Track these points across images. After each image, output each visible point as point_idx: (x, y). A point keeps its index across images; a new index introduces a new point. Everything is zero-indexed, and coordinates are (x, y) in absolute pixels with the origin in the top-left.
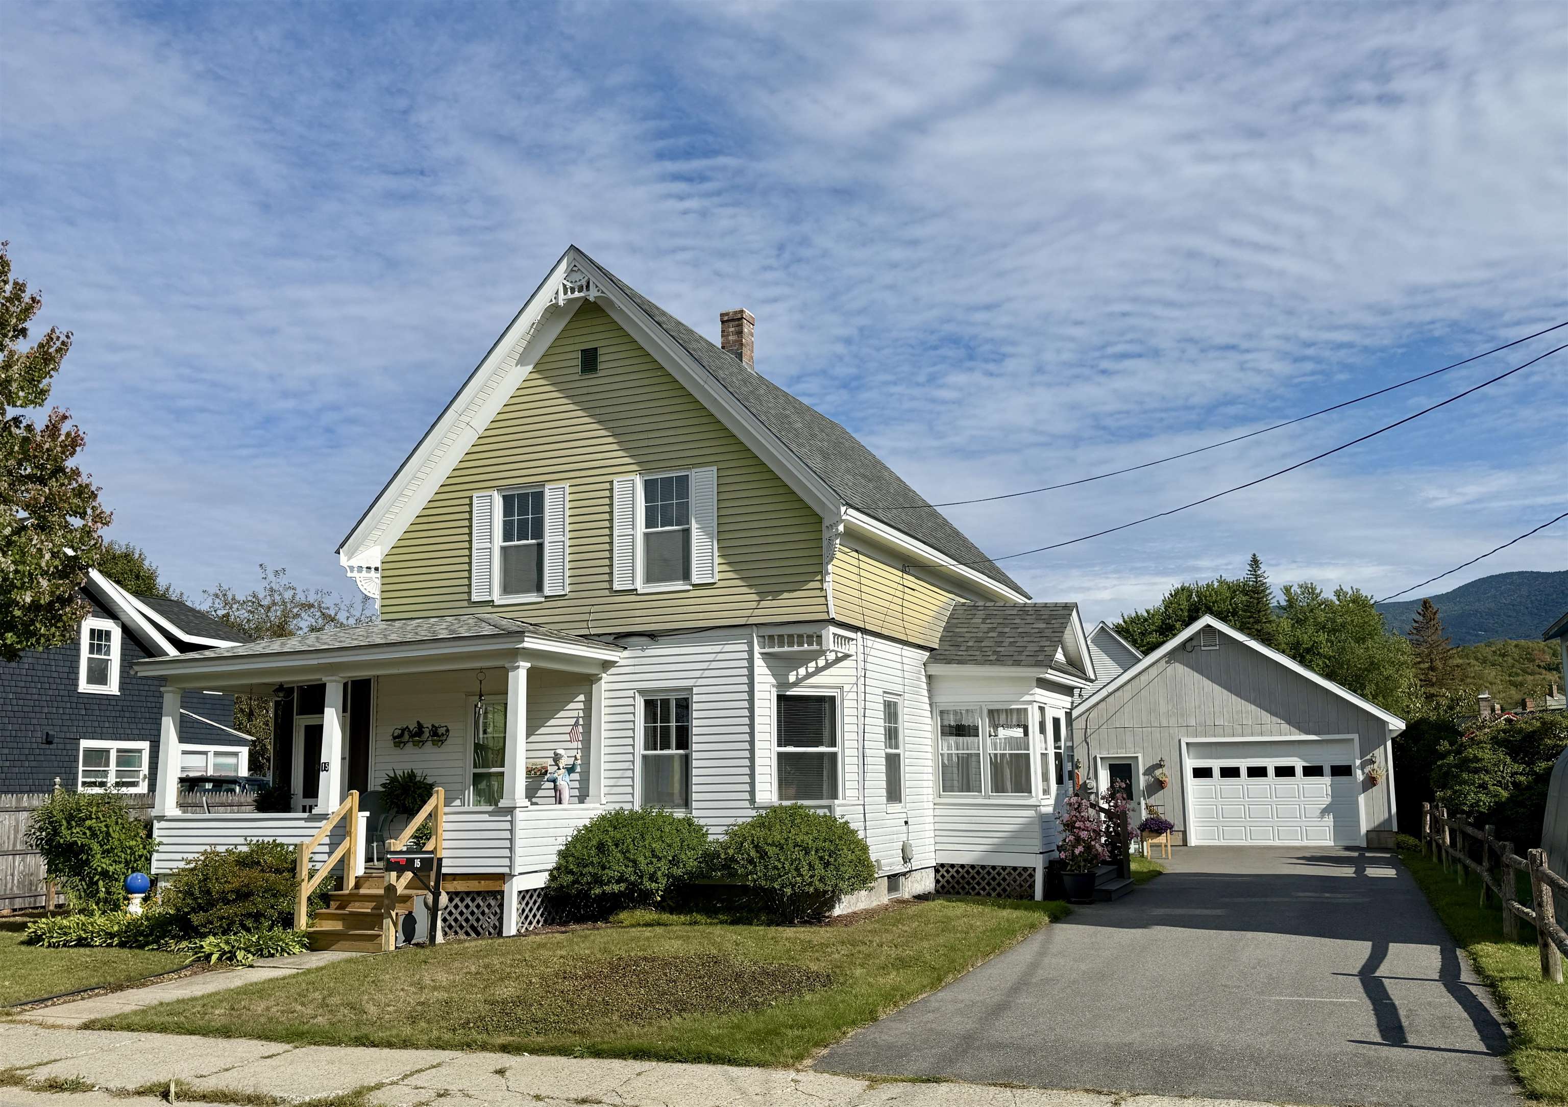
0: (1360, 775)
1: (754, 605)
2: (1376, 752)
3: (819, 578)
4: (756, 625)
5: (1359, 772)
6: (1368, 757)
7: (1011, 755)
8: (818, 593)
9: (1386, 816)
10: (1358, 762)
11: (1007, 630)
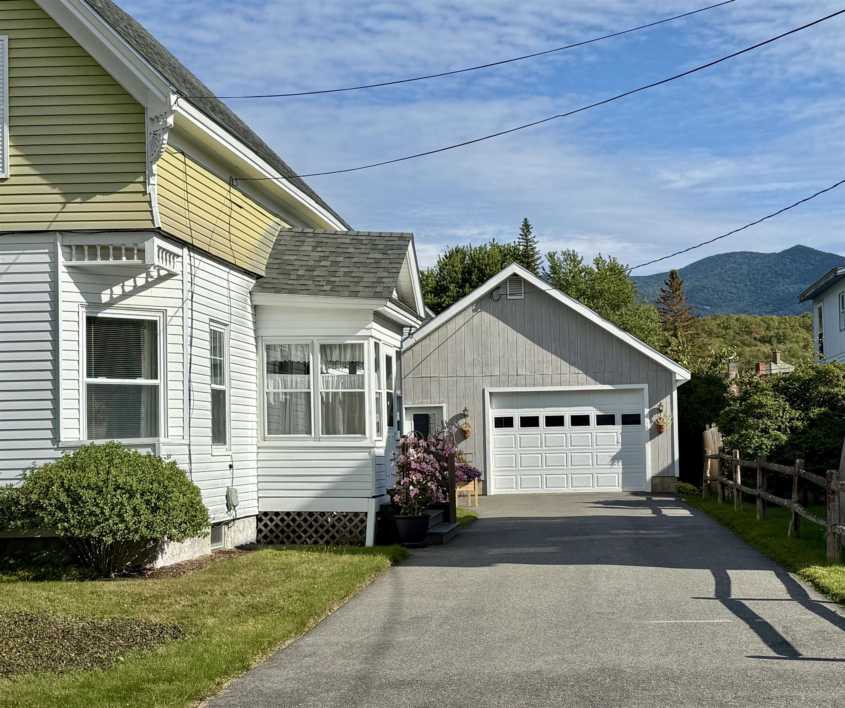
0: (647, 424)
1: (58, 207)
2: (663, 402)
3: (141, 179)
4: (60, 231)
5: (647, 420)
6: (656, 406)
7: (344, 394)
8: (140, 197)
9: (670, 462)
10: (647, 411)
11: (341, 259)
